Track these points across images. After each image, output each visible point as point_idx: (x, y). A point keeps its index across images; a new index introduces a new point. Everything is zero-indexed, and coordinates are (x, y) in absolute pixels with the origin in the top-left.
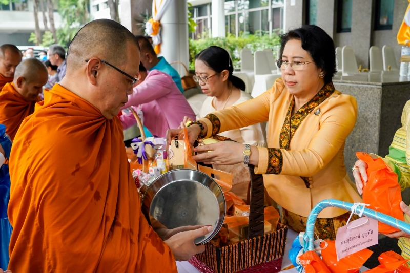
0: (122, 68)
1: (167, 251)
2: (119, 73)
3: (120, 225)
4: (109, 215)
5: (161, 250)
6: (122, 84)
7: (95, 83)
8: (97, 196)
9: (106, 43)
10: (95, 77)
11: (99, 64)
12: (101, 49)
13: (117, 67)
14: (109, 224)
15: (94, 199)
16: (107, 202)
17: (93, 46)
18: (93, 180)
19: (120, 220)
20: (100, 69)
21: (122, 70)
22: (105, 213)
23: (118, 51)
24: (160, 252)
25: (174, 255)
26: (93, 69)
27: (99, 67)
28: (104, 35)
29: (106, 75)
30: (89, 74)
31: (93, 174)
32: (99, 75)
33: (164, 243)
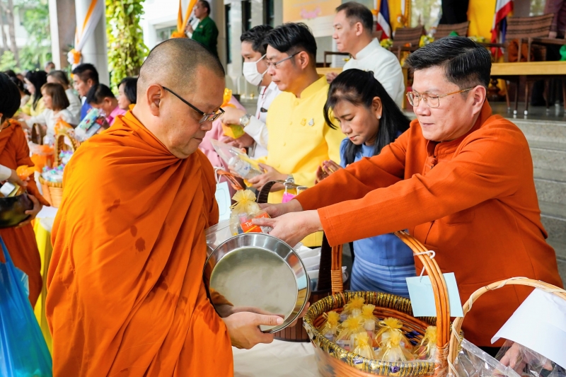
0: (188, 98)
1: (222, 330)
2: (185, 104)
3: (165, 288)
4: (153, 272)
5: (216, 329)
6: (189, 116)
7: (158, 115)
8: (140, 245)
9: (171, 67)
10: (158, 106)
11: (161, 93)
12: (165, 74)
13: (182, 97)
14: (151, 283)
15: (135, 247)
16: (153, 257)
17: (157, 69)
18: (139, 225)
19: (167, 282)
20: (162, 97)
21: (187, 100)
22: (147, 269)
23: (184, 77)
24: (213, 331)
25: (233, 339)
26: (155, 97)
27: (161, 95)
28: (170, 58)
29: (170, 105)
30: (149, 103)
31: (140, 217)
32: (162, 105)
33: (221, 320)
